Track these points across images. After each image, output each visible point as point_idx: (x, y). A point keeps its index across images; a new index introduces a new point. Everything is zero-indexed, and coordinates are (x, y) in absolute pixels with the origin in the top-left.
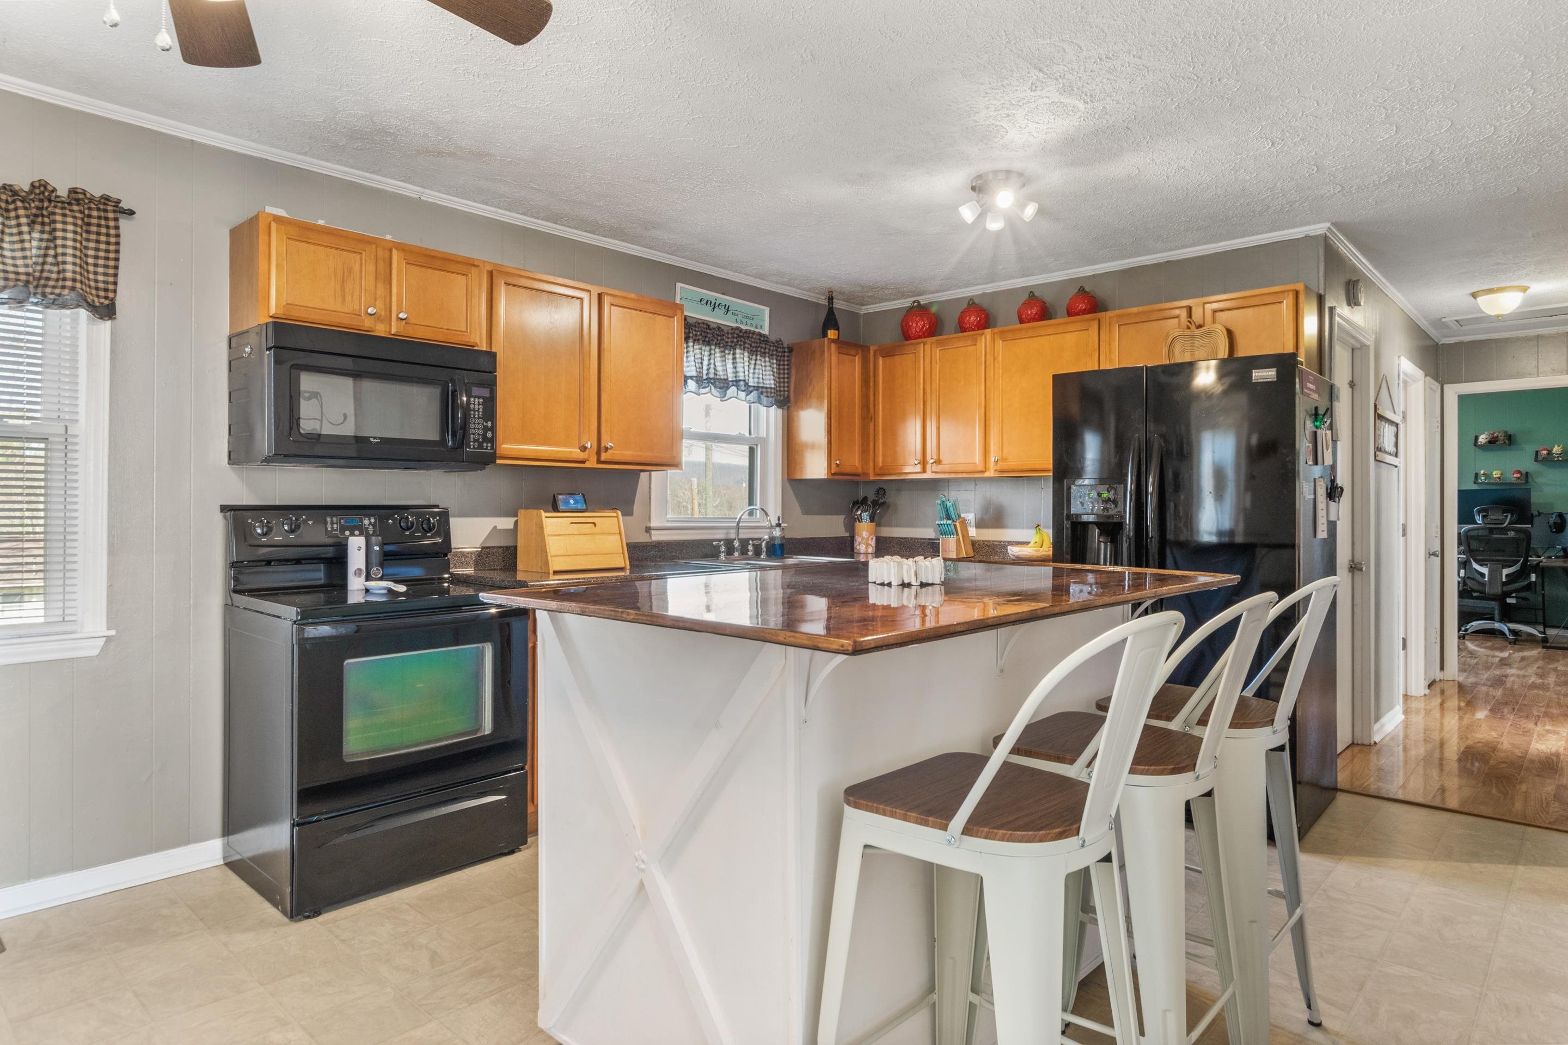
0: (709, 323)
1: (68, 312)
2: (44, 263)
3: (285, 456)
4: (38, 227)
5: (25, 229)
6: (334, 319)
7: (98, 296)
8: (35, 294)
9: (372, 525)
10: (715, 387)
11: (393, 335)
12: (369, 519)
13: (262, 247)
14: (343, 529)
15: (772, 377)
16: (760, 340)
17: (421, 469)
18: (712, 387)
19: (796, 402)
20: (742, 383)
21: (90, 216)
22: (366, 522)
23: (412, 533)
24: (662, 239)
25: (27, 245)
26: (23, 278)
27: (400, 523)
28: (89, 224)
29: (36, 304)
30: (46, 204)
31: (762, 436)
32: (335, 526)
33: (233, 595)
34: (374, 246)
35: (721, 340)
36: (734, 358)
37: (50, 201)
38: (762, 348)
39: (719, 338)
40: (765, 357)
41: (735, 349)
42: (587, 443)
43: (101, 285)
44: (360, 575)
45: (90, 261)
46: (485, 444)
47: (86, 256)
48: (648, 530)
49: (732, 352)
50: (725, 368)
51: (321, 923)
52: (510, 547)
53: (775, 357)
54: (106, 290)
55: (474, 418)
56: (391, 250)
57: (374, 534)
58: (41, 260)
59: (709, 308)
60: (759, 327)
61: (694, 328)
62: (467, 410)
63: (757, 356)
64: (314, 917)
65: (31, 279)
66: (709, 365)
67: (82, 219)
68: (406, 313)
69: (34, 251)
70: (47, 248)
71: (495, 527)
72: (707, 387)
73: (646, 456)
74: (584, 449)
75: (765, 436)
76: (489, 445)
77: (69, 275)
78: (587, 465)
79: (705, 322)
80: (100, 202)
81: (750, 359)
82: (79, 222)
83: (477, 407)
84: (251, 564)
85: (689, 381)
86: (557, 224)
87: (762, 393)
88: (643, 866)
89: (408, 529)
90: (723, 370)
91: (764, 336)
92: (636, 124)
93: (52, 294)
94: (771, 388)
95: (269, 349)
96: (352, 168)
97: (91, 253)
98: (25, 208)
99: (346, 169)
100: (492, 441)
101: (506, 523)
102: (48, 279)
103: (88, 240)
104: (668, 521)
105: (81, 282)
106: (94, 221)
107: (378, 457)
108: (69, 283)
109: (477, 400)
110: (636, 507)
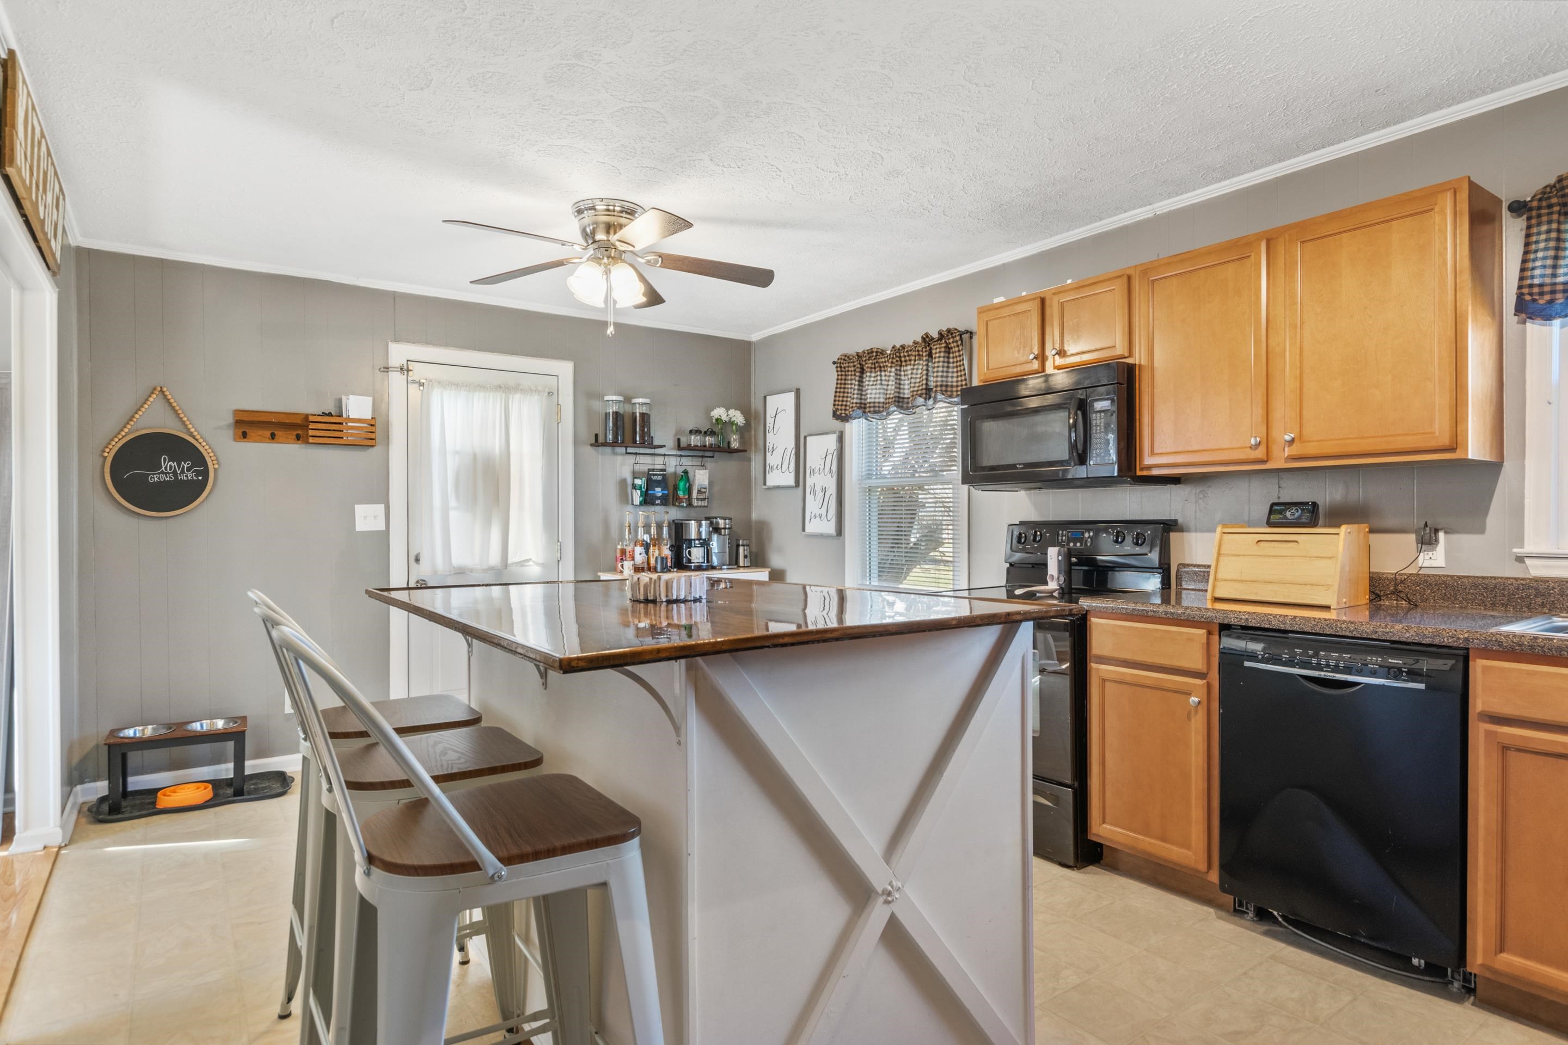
9: (1091, 538)
12: (1089, 533)
14: (1069, 541)
21: (950, 343)
22: (1087, 535)
27: (1112, 537)
28: (950, 348)
32: (1064, 538)
44: (1053, 581)
55: (1096, 433)
62: (1088, 426)
67: (946, 347)
77: (939, 383)
83: (1098, 422)
89: (1119, 543)
109: (1098, 415)
110: (1492, 520)
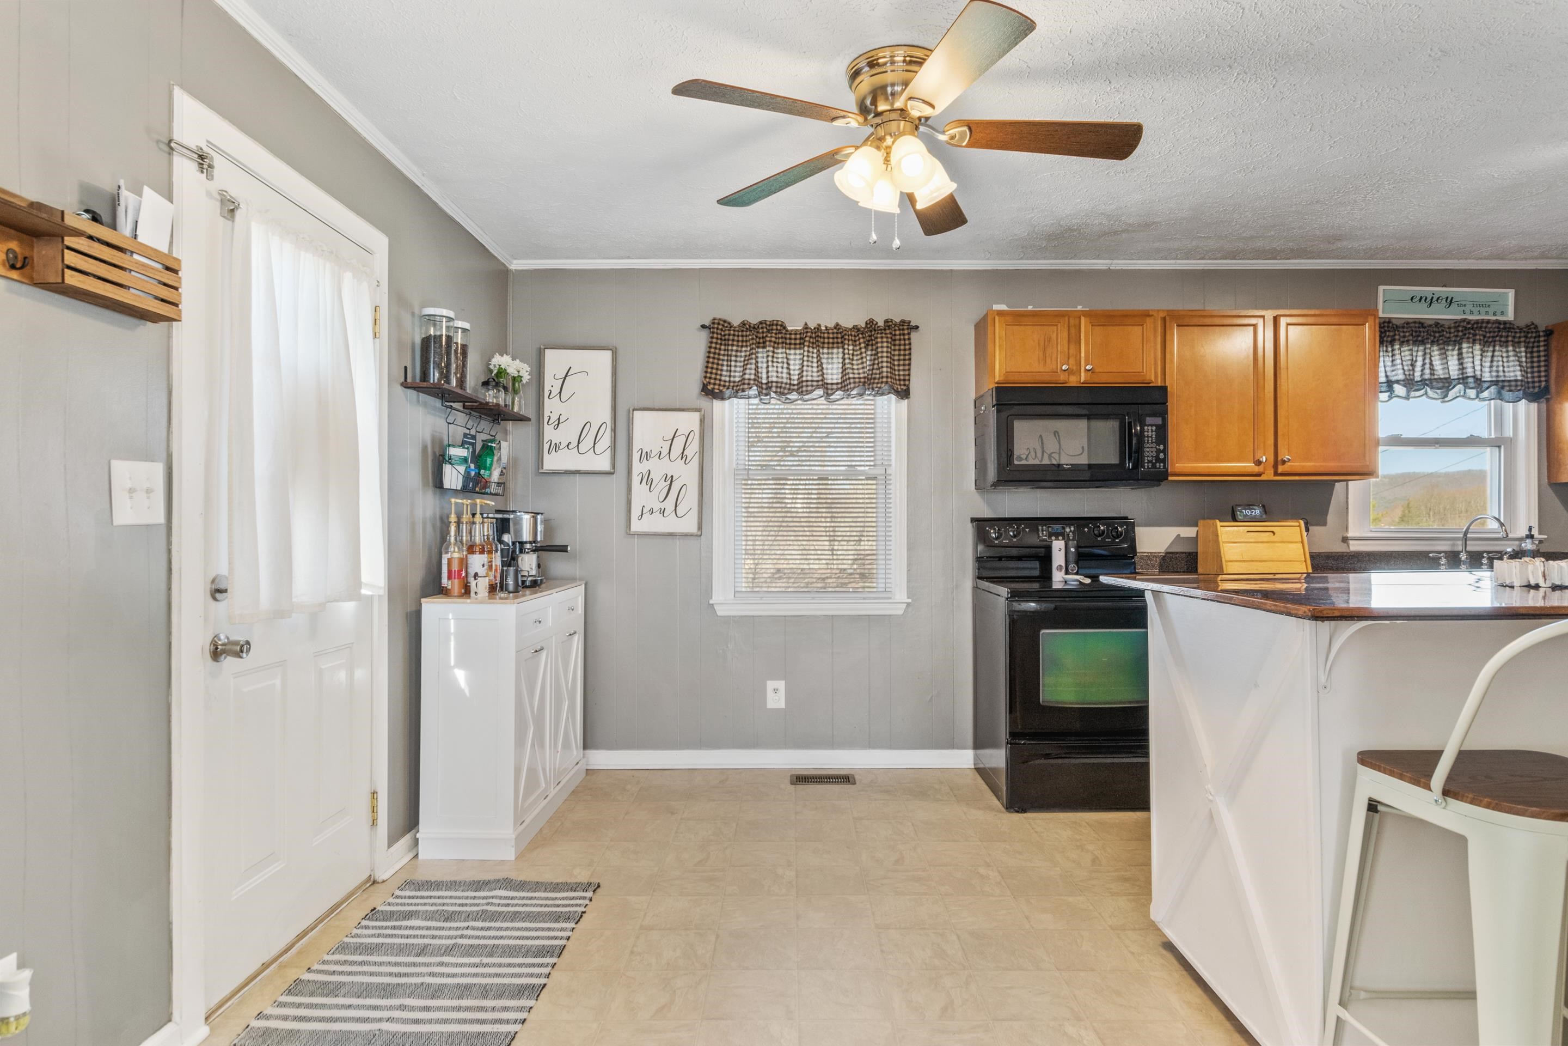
0: (1421, 321)
1: (886, 397)
2: (873, 369)
3: (1005, 481)
4: (870, 348)
5: (863, 350)
6: (1038, 378)
7: (900, 385)
8: (869, 389)
9: (1073, 533)
10: (1431, 388)
11: (1082, 383)
12: (1070, 528)
13: (990, 336)
14: (1050, 535)
15: (1518, 368)
16: (1498, 328)
17: (1107, 487)
18: (1428, 389)
19: (1558, 393)
20: (1471, 380)
21: (895, 335)
22: (1068, 530)
23: (1103, 540)
24: (1352, 248)
25: (864, 360)
26: (862, 380)
27: (1093, 531)
28: (895, 340)
29: (869, 395)
30: (873, 333)
31: (1508, 436)
32: (1045, 532)
33: (977, 580)
34: (1066, 318)
35: (1440, 336)
36: (1460, 354)
37: (875, 330)
38: (1501, 336)
39: (1437, 335)
40: (1507, 346)
41: (1461, 344)
42: (1262, 457)
43: (902, 377)
44: (1061, 570)
45: (896, 363)
46: (1158, 464)
47: (894, 360)
48: (1345, 540)
49: (1457, 348)
50: (1446, 366)
51: (1025, 818)
52: (1193, 553)
53: (1523, 344)
54: (904, 380)
55: (1148, 443)
56: (1080, 318)
57: (1073, 540)
58: (871, 367)
59: (1424, 305)
60: (1499, 312)
61: (1401, 330)
62: (1141, 436)
63: (1494, 346)
64: (1021, 812)
65: (866, 380)
66: (1424, 364)
67: (891, 338)
68: (1092, 365)
69: (868, 363)
70: (875, 359)
71: (1179, 535)
72: (1422, 389)
73: (1332, 465)
74: (1258, 463)
75: (1511, 436)
76: (1162, 464)
77: (885, 374)
78: (1263, 478)
79: (1417, 320)
80: (900, 325)
81: (1483, 351)
82: (890, 340)
83: (1150, 434)
84: (989, 559)
85: (1396, 386)
86: (1236, 259)
87: (1503, 387)
88: (1211, 797)
89: (1100, 536)
90: (1444, 369)
91: (1510, 322)
92: (1277, 163)
93: (876, 387)
94: (1516, 381)
95: (993, 407)
96: (1056, 259)
97: (896, 358)
98: (863, 338)
99: (1051, 261)
100: (1164, 461)
101: (1189, 532)
102: (875, 379)
103: (895, 350)
104: (1371, 531)
105: (891, 378)
106: (898, 337)
107: (1069, 479)
108: (884, 380)
109: (1150, 428)
110: (1330, 518)
